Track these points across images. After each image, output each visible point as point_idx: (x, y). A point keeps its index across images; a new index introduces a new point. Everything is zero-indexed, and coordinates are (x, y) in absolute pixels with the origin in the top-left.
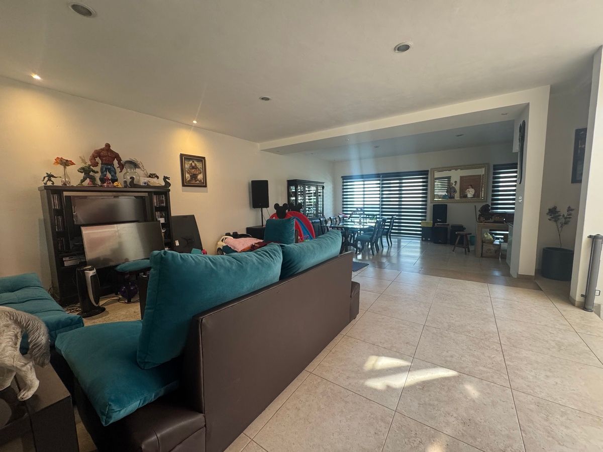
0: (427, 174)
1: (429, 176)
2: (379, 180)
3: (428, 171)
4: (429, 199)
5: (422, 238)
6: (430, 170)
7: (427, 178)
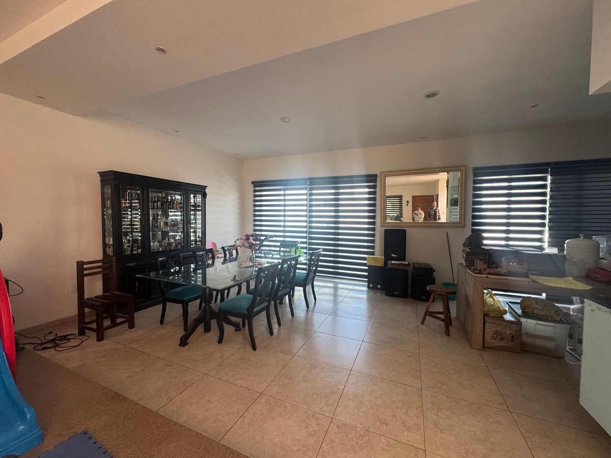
0: (375, 181)
1: (378, 184)
2: (306, 189)
3: (376, 176)
4: (378, 221)
5: (369, 282)
6: (379, 174)
7: (374, 187)
